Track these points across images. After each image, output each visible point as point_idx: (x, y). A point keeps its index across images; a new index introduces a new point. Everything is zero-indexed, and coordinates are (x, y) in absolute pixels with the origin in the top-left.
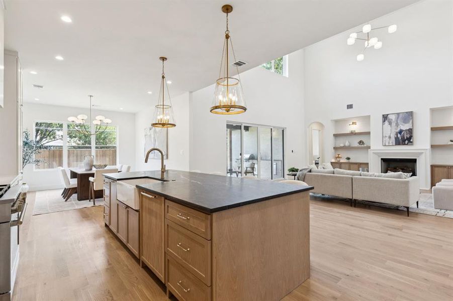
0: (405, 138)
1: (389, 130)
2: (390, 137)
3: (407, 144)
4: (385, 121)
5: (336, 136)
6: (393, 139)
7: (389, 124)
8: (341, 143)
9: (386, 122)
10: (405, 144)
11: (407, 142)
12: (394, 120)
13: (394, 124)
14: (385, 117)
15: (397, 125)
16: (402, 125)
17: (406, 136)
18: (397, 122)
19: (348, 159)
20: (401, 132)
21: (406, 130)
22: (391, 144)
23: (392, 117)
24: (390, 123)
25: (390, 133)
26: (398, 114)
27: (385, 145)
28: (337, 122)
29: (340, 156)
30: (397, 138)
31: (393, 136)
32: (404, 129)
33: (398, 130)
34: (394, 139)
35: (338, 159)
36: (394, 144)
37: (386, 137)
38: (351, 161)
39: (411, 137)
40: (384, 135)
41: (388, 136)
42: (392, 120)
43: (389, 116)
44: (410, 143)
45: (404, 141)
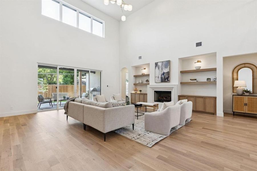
0: (166, 78)
1: (158, 73)
2: (158, 77)
3: (167, 82)
5: (135, 76)
6: (160, 79)
8: (138, 81)
9: (157, 67)
11: (166, 80)
12: (160, 66)
13: (160, 69)
14: (156, 64)
15: (162, 69)
16: (165, 69)
17: (166, 76)
18: (162, 67)
19: (141, 91)
20: (164, 74)
21: (166, 73)
23: (160, 64)
24: (159, 69)
25: (158, 74)
26: (163, 62)
29: (137, 89)
30: (162, 78)
31: (160, 76)
32: (165, 72)
35: (136, 91)
36: (160, 82)
38: (142, 92)
39: (169, 77)
41: (157, 76)
42: (159, 66)
43: (158, 63)
44: (168, 81)
45: (165, 80)
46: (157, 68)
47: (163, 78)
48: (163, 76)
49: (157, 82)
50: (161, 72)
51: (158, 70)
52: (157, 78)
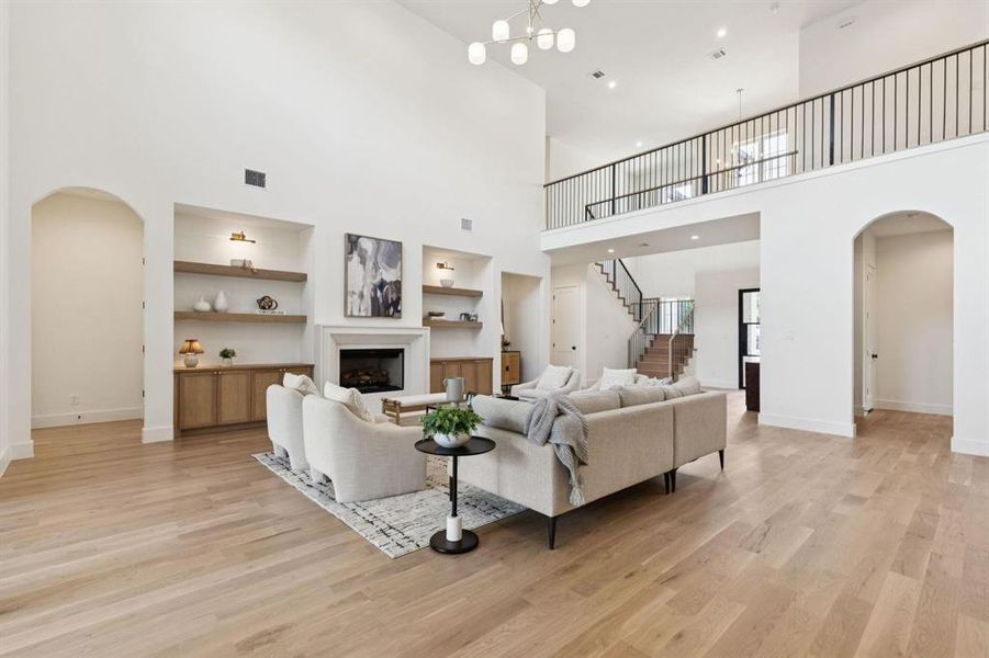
0: (390, 301)
1: (361, 277)
2: (362, 296)
3: (392, 316)
4: (351, 253)
5: (182, 269)
6: (367, 301)
7: (361, 263)
8: (201, 297)
9: (355, 253)
10: (389, 316)
11: (392, 310)
12: (369, 253)
13: (370, 264)
14: (352, 242)
15: (376, 267)
16: (386, 270)
17: (392, 296)
18: (376, 259)
19: (226, 354)
20: (382, 285)
21: (391, 283)
22: (363, 314)
23: (367, 245)
24: (363, 261)
25: (361, 285)
26: (378, 241)
27: (352, 316)
28: (186, 216)
29: (196, 345)
30: (374, 299)
31: (368, 293)
32: (388, 281)
33: (377, 281)
34: (370, 302)
35: (191, 356)
36: (370, 314)
37: (354, 293)
39: (399, 299)
40: (350, 289)
41: (357, 292)
42: (366, 252)
43: (361, 240)
44: (396, 314)
45: (387, 308)
46: (355, 257)
47: (381, 301)
48: (379, 294)
49: (356, 313)
50: (374, 277)
51: (361, 266)
52: (356, 297)
